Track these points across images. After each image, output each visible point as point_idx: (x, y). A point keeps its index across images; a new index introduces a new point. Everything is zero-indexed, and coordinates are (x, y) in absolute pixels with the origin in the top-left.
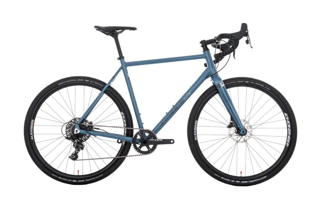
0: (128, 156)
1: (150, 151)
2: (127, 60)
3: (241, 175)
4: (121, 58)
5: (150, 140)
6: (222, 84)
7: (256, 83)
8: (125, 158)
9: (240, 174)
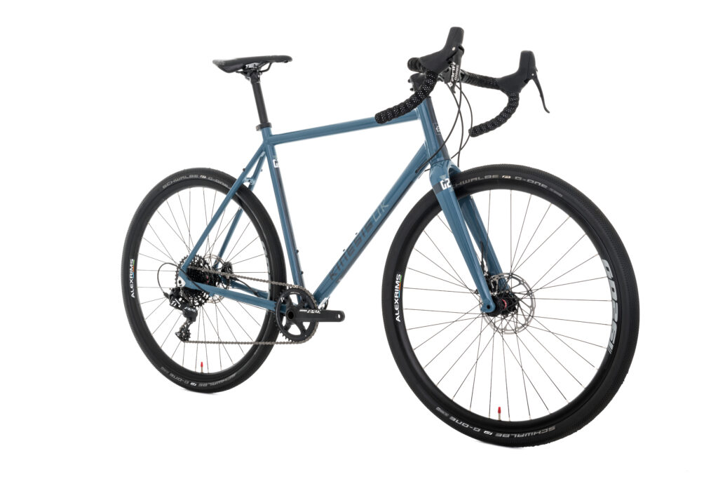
0: (278, 343)
1: (306, 335)
2: (275, 130)
3: (499, 416)
4: (264, 125)
5: (301, 310)
6: (444, 183)
7: (527, 179)
8: (272, 346)
9: (497, 414)
